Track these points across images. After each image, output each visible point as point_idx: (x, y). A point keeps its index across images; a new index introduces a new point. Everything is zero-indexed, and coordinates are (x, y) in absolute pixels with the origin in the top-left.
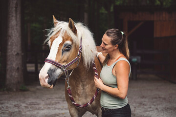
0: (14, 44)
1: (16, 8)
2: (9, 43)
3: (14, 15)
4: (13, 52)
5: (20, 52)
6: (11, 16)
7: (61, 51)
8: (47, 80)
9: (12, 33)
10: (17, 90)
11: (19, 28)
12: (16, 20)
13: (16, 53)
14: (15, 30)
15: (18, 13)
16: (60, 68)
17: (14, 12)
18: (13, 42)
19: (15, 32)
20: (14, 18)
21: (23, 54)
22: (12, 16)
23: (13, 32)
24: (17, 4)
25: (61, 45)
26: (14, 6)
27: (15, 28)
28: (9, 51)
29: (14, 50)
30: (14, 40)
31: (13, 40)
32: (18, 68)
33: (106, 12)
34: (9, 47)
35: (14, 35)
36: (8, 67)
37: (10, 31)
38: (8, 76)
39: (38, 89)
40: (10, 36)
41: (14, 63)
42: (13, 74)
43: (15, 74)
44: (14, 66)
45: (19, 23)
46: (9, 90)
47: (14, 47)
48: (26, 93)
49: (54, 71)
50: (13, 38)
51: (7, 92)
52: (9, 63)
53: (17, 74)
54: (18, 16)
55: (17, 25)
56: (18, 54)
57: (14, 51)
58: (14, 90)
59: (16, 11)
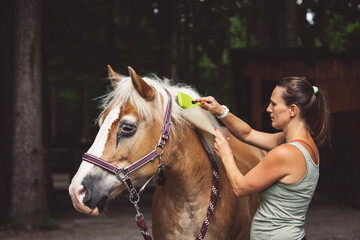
0: (28, 131)
1: (32, 55)
2: (18, 130)
3: (28, 69)
4: (25, 147)
5: (39, 148)
6: (21, 72)
7: (114, 136)
8: (81, 198)
9: (22, 107)
10: (34, 228)
11: (37, 97)
12: (32, 80)
13: (31, 149)
14: (30, 101)
15: (36, 65)
16: (114, 174)
17: (27, 64)
18: (26, 126)
19: (28, 104)
20: (27, 77)
21: (45, 152)
22: (24, 72)
23: (25, 105)
24: (33, 48)
25: (115, 124)
26: (28, 51)
27: (29, 96)
28: (18, 145)
29: (27, 143)
30: (28, 122)
31: (25, 123)
32: (36, 181)
33: (213, 66)
34: (17, 137)
35: (27, 112)
36: (16, 179)
37: (20, 103)
38: (15, 199)
39: (77, 226)
40: (19, 115)
41: (27, 170)
42: (26, 194)
43: (31, 194)
44: (28, 176)
45: (38, 85)
46: (18, 228)
47: (27, 136)
48: (53, 233)
49: (99, 178)
50: (26, 117)
51: (13, 232)
52: (17, 170)
53: (33, 194)
54: (36, 73)
55: (33, 90)
56: (35, 152)
57: (28, 146)
58: (29, 227)
59: (32, 62)
